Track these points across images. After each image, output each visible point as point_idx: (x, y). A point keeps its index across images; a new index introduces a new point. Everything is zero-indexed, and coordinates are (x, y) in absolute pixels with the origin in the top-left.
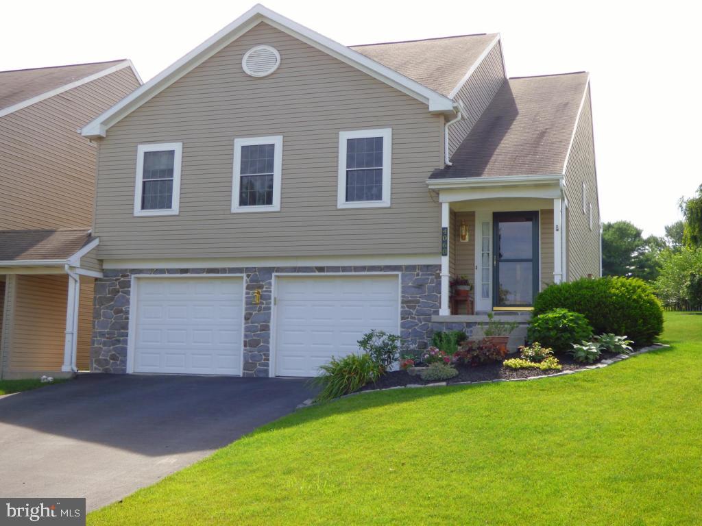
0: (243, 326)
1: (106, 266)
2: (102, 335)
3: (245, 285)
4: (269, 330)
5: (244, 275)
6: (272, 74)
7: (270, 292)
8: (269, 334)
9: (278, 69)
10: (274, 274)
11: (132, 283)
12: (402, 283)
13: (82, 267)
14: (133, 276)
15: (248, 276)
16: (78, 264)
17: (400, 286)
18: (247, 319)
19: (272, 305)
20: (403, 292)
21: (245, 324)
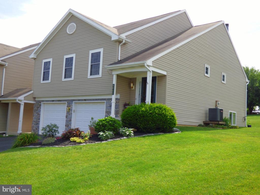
0: (65, 119)
1: (36, 99)
2: (35, 122)
3: (66, 106)
4: (71, 121)
5: (66, 102)
6: (74, 32)
7: (72, 108)
8: (71, 122)
9: (76, 30)
10: (74, 102)
11: (42, 105)
12: (106, 105)
13: (25, 100)
14: (42, 102)
15: (67, 102)
16: (23, 99)
17: (105, 106)
18: (66, 117)
19: (73, 113)
20: (106, 108)
21: (66, 119)
